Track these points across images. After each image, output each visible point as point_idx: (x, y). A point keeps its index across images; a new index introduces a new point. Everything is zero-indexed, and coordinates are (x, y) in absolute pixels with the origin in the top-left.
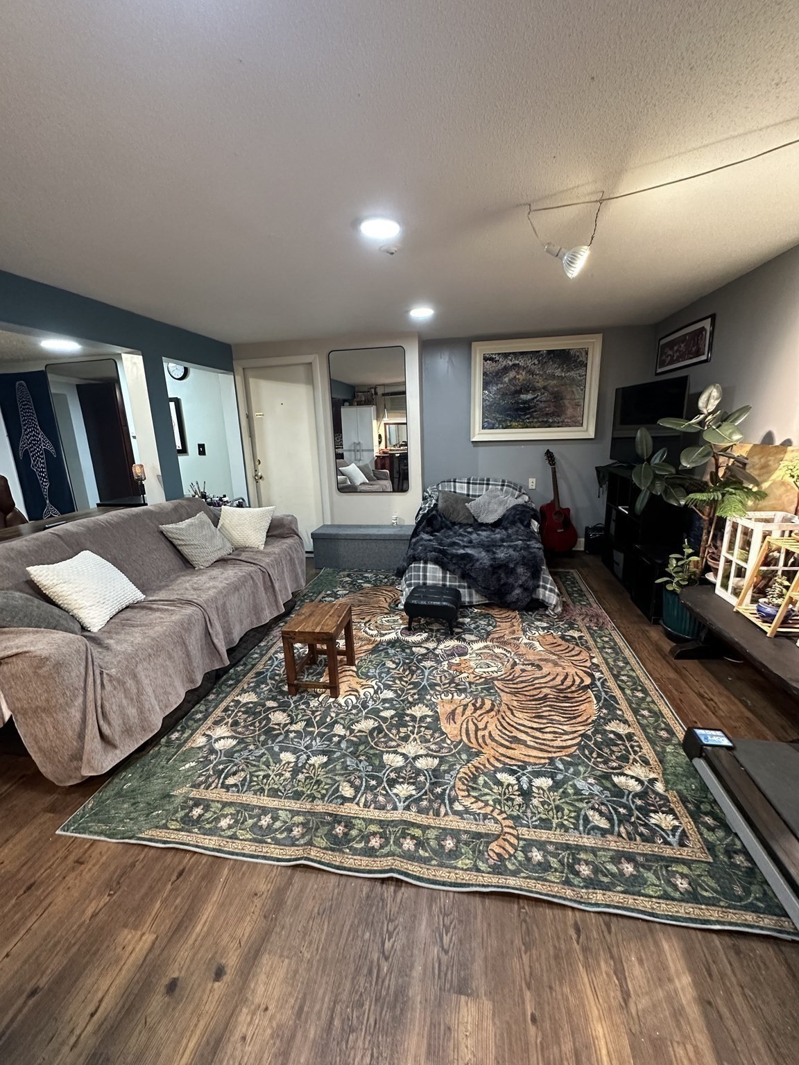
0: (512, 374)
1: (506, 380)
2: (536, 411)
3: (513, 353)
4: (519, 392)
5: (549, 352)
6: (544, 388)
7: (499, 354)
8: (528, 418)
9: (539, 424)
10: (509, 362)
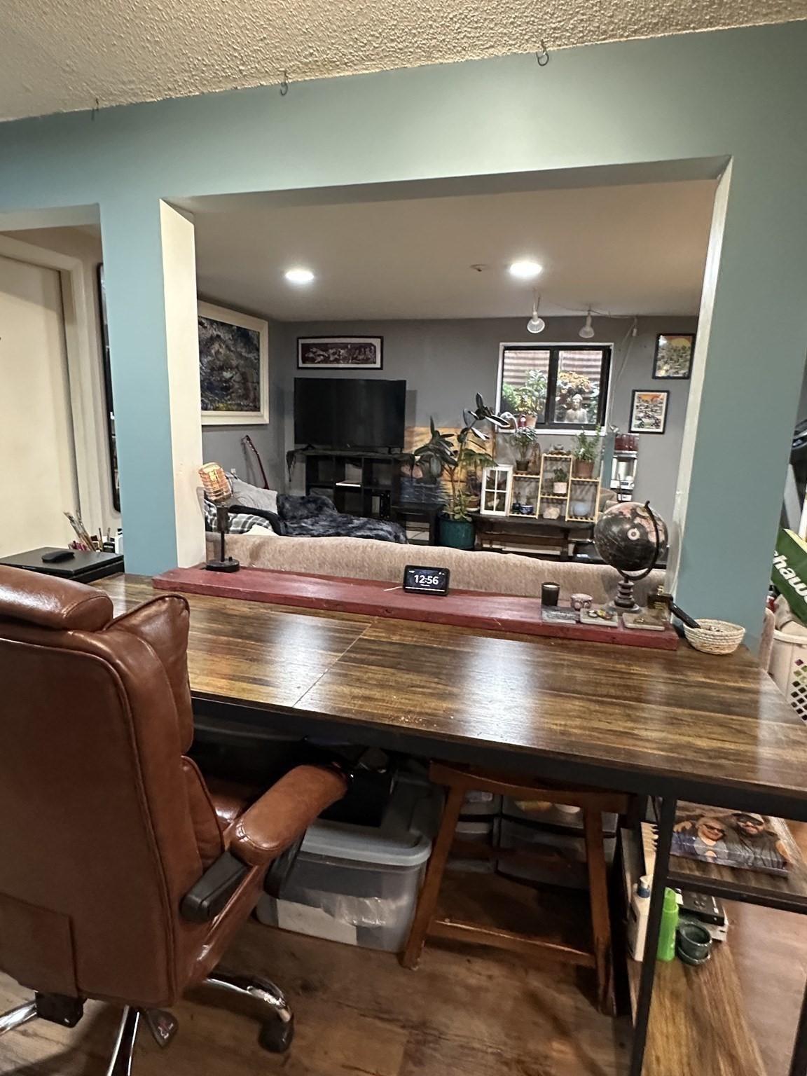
0: (216, 346)
1: (213, 351)
2: (233, 392)
3: (216, 322)
4: (222, 369)
5: (239, 328)
6: (237, 367)
7: (207, 319)
8: (229, 400)
9: (235, 407)
10: (214, 331)
